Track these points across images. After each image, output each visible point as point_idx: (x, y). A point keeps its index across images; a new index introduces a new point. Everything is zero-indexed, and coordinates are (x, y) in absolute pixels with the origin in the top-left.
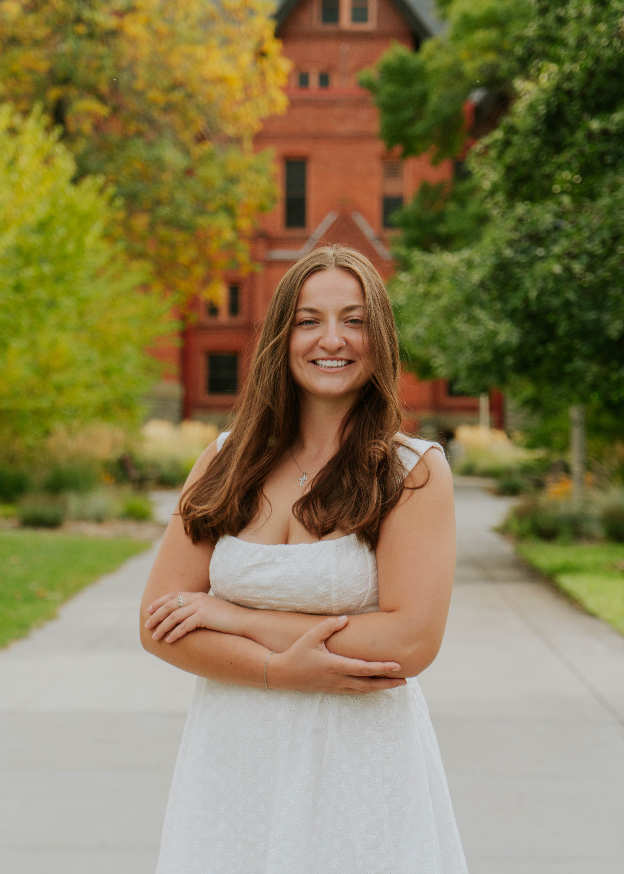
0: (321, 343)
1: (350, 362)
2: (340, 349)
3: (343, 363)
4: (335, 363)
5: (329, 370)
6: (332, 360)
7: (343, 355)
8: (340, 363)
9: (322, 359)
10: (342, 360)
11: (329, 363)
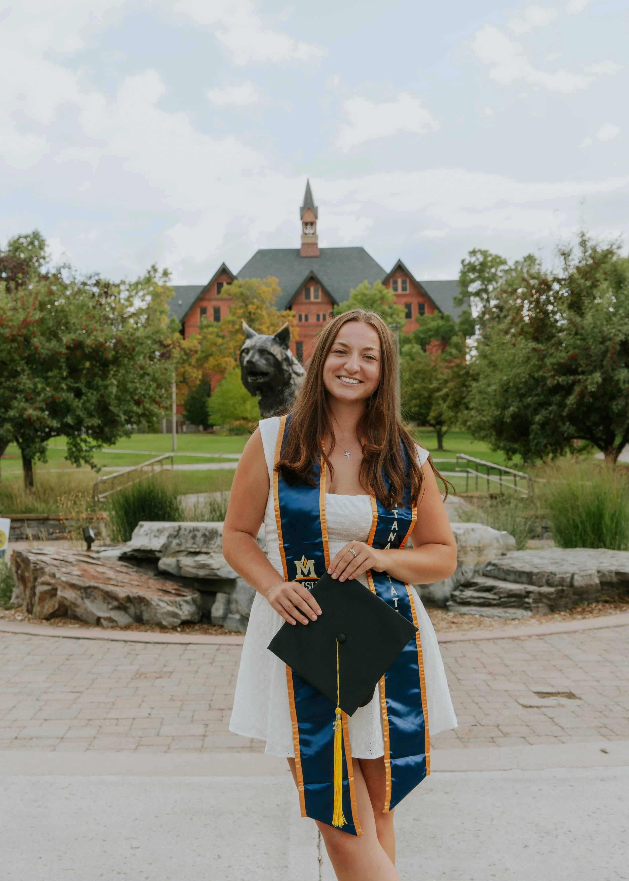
0: (346, 367)
1: (361, 382)
2: (356, 372)
3: (357, 382)
4: (351, 381)
5: (347, 384)
6: (350, 378)
7: (357, 376)
8: (354, 381)
9: (344, 377)
10: (356, 379)
11: (348, 380)
